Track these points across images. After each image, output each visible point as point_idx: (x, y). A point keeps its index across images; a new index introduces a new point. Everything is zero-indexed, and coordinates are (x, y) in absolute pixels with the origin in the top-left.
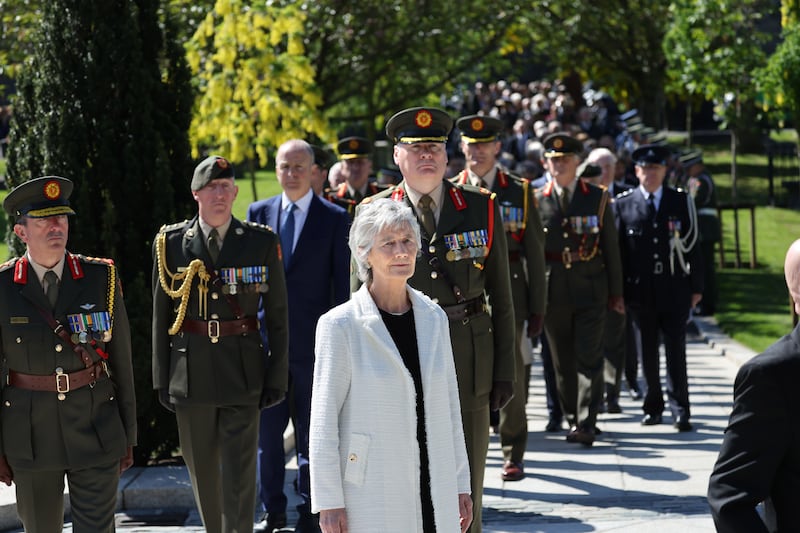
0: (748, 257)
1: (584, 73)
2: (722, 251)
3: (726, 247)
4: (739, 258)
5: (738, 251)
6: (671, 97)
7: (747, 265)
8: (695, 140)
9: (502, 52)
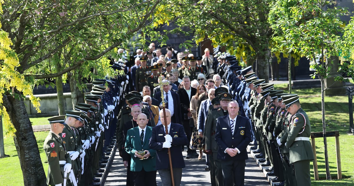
0: (334, 171)
1: (213, 39)
2: (316, 167)
3: (318, 164)
4: (327, 171)
5: (327, 167)
6: (277, 55)
7: (334, 177)
8: (295, 86)
9: (155, 25)
